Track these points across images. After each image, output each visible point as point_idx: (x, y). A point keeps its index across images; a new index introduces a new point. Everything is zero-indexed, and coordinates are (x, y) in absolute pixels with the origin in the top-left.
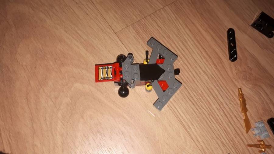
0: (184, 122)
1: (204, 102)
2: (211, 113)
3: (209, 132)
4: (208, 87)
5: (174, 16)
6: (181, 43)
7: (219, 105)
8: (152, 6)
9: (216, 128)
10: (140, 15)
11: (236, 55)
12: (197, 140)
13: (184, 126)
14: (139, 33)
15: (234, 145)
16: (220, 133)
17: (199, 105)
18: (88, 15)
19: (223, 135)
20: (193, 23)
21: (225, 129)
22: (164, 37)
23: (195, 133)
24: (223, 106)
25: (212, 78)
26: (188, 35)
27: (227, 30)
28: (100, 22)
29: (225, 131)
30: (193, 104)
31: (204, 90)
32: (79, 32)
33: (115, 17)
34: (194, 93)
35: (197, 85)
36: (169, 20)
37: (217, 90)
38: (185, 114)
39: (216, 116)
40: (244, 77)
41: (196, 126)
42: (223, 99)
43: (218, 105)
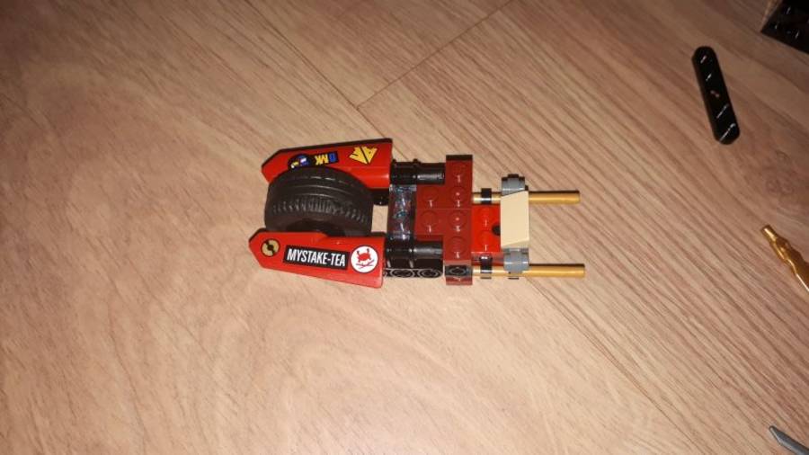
0: (611, 348)
1: (664, 278)
2: (692, 307)
3: (696, 368)
4: (666, 228)
5: (523, 35)
6: (559, 111)
7: (712, 280)
8: (454, 16)
9: (715, 351)
10: (420, 46)
11: (735, 121)
12: (664, 398)
13: (614, 360)
14: (427, 96)
15: (782, 398)
16: (732, 367)
17: (650, 288)
18: (267, 66)
19: (742, 370)
20: (585, 48)
21: (745, 351)
22: (505, 100)
23: (652, 376)
24: (724, 280)
25: (675, 200)
26: (577, 83)
27: (691, 54)
28: (307, 84)
29: (744, 356)
30: (631, 287)
31: (657, 240)
32: (248, 119)
33: (348, 60)
34: (628, 253)
35: (630, 227)
36: (510, 47)
37: (698, 235)
38: (612, 322)
39: (710, 315)
40: (770, 185)
41: (652, 354)
42: (722, 261)
43: (706, 279)
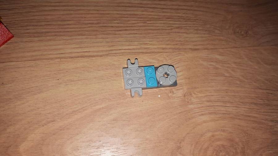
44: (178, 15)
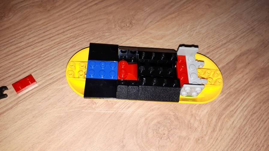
44: (66, 36)
